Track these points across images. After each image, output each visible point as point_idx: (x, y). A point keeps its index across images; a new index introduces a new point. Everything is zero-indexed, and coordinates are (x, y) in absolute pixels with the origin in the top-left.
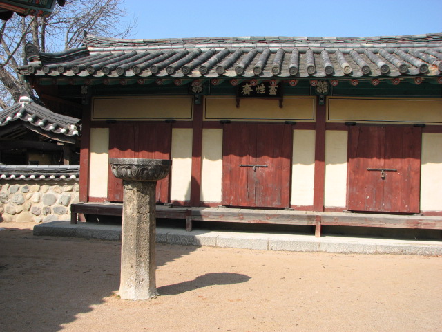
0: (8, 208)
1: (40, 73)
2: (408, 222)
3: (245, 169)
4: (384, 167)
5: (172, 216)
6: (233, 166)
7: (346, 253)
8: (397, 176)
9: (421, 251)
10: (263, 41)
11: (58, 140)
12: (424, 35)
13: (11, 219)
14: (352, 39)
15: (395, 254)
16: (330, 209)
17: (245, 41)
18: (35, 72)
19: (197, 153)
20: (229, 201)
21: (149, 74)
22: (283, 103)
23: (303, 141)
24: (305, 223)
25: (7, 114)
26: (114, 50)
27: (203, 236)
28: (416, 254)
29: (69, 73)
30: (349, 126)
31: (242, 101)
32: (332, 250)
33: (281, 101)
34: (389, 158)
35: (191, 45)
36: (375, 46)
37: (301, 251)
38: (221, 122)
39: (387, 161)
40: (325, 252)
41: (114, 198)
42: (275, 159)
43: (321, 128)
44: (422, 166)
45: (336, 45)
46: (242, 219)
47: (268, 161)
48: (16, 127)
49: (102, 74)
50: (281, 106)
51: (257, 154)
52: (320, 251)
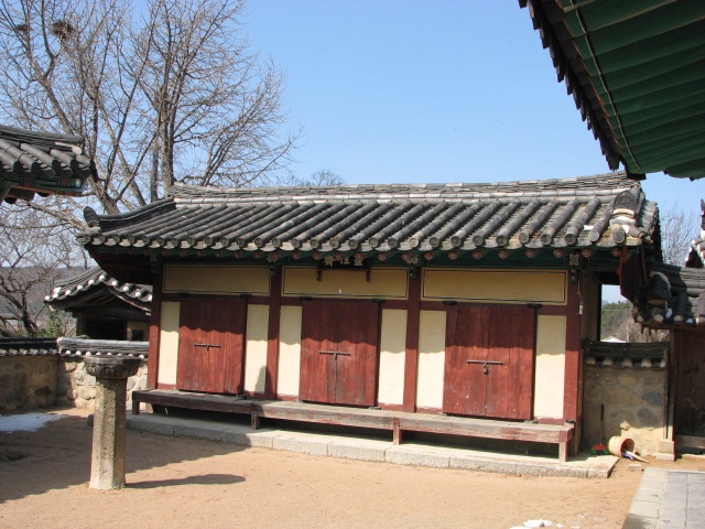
0: (83, 391)
1: (97, 242)
2: (504, 430)
3: (325, 356)
4: (487, 358)
5: (237, 411)
6: (312, 352)
7: (413, 466)
8: (504, 371)
9: (502, 468)
10: (371, 190)
11: (145, 309)
12: (574, 180)
13: (86, 404)
14: (481, 186)
15: (471, 469)
16: (424, 411)
17: (350, 191)
18: (92, 240)
19: (273, 335)
20: (307, 394)
21: (205, 246)
22: (371, 276)
23: (394, 323)
24: (381, 426)
25: (89, 277)
26: (203, 203)
27: (258, 437)
28: (496, 471)
29: (125, 243)
30: (447, 306)
31: (326, 274)
32: (398, 460)
33: (368, 274)
34: (493, 347)
35: (288, 197)
36: (509, 194)
37: (364, 460)
38: (301, 299)
39: (491, 350)
40: (391, 462)
41: (183, 385)
42: (359, 345)
43: (414, 307)
44: (537, 358)
45: (460, 195)
46: (312, 418)
47: (351, 348)
48: (99, 292)
49: (158, 246)
50: (368, 280)
51: (337, 338)
52: (385, 461)
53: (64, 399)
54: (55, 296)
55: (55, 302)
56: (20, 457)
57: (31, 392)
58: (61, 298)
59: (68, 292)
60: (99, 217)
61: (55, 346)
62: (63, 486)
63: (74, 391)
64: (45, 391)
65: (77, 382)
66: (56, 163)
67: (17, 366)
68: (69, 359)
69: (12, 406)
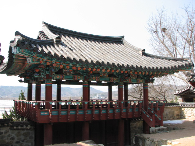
1: (192, 80)
13: (188, 118)
18: (190, 80)
25: (185, 88)
48: (188, 91)
53: (182, 117)
54: (177, 93)
55: (177, 94)
56: (183, 129)
57: (175, 115)
58: (178, 93)
59: (180, 92)
60: (191, 74)
61: (179, 104)
62: (190, 136)
63: (185, 115)
64: (178, 115)
65: (186, 113)
66: (186, 64)
67: (172, 109)
68: (183, 107)
69: (171, 118)
